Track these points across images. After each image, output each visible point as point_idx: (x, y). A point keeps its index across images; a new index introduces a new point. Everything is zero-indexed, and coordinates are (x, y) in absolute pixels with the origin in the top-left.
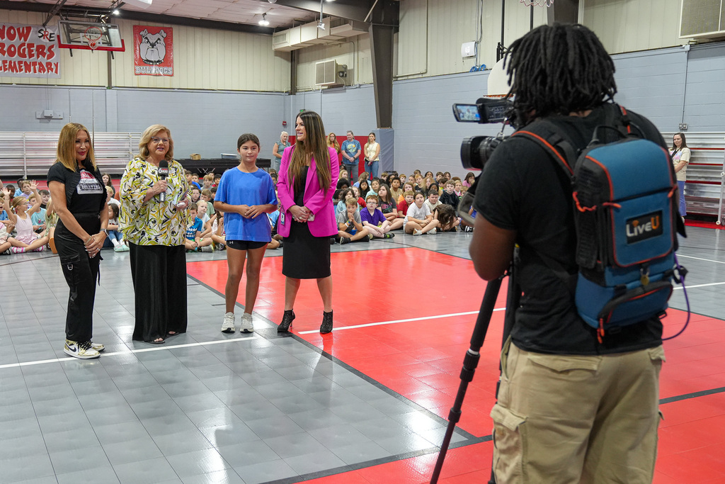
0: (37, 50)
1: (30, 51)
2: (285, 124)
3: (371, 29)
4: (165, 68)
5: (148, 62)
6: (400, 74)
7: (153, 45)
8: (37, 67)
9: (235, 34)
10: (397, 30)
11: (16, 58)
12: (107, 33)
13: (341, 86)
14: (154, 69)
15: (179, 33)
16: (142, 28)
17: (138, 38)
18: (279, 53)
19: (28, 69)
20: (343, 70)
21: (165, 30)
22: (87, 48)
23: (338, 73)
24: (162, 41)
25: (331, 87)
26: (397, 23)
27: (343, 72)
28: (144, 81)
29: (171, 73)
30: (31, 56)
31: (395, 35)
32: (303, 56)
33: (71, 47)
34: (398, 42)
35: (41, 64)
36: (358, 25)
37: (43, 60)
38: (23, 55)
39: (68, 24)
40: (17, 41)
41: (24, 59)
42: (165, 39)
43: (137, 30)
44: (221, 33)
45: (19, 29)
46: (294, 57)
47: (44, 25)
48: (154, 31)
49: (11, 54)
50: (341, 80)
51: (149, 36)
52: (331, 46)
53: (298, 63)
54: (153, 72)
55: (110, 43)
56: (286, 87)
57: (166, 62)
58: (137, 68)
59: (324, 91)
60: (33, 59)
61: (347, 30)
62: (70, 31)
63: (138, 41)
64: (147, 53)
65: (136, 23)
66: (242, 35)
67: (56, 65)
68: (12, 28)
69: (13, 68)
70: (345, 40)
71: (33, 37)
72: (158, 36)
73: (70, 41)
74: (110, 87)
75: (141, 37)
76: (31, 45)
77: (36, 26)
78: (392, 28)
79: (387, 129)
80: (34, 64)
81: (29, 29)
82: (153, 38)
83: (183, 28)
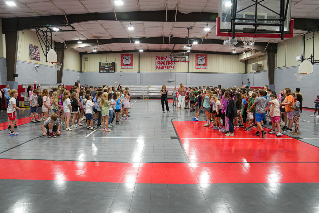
0: (168, 62)
1: (166, 63)
2: (243, 83)
3: (267, 52)
4: (205, 67)
5: (200, 65)
6: (277, 67)
7: (201, 60)
8: (168, 67)
9: (227, 56)
10: (276, 53)
11: (163, 65)
12: (185, 57)
13: (259, 71)
14: (201, 67)
15: (209, 56)
16: (198, 55)
17: (197, 58)
18: (241, 61)
19: (166, 68)
20: (260, 66)
21: (205, 55)
22: (179, 62)
23: (258, 67)
24: (204, 59)
25: (257, 71)
26: (277, 50)
27: (260, 67)
28: (198, 71)
29: (206, 68)
30: (167, 64)
31: (276, 54)
32: (249, 62)
33: (174, 62)
34: (277, 57)
35: (169, 66)
36: (263, 51)
37: (170, 65)
38: (165, 64)
39: (174, 55)
40: (163, 61)
41: (165, 65)
42: (205, 58)
43: (197, 56)
44: (222, 55)
45: (164, 57)
46: (246, 62)
47: (170, 56)
48: (201, 56)
49: (161, 64)
50: (259, 69)
51: (200, 57)
52: (257, 58)
53: (248, 64)
54: (201, 68)
55: (185, 60)
56: (243, 71)
57: (205, 65)
58: (196, 67)
59: (254, 73)
60: (167, 65)
61: (259, 53)
62: (175, 57)
63: (197, 59)
64: (199, 62)
65: (196, 54)
66: (229, 56)
67: (173, 67)
68: (162, 57)
69: (162, 68)
70: (261, 56)
71: (167, 59)
72: (203, 57)
73: (174, 60)
74: (188, 72)
75: (198, 58)
76: (167, 61)
77: (168, 56)
78: (274, 52)
79: (273, 85)
80: (167, 66)
81: (166, 57)
82: (201, 58)
83: (211, 55)
